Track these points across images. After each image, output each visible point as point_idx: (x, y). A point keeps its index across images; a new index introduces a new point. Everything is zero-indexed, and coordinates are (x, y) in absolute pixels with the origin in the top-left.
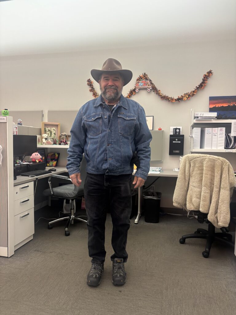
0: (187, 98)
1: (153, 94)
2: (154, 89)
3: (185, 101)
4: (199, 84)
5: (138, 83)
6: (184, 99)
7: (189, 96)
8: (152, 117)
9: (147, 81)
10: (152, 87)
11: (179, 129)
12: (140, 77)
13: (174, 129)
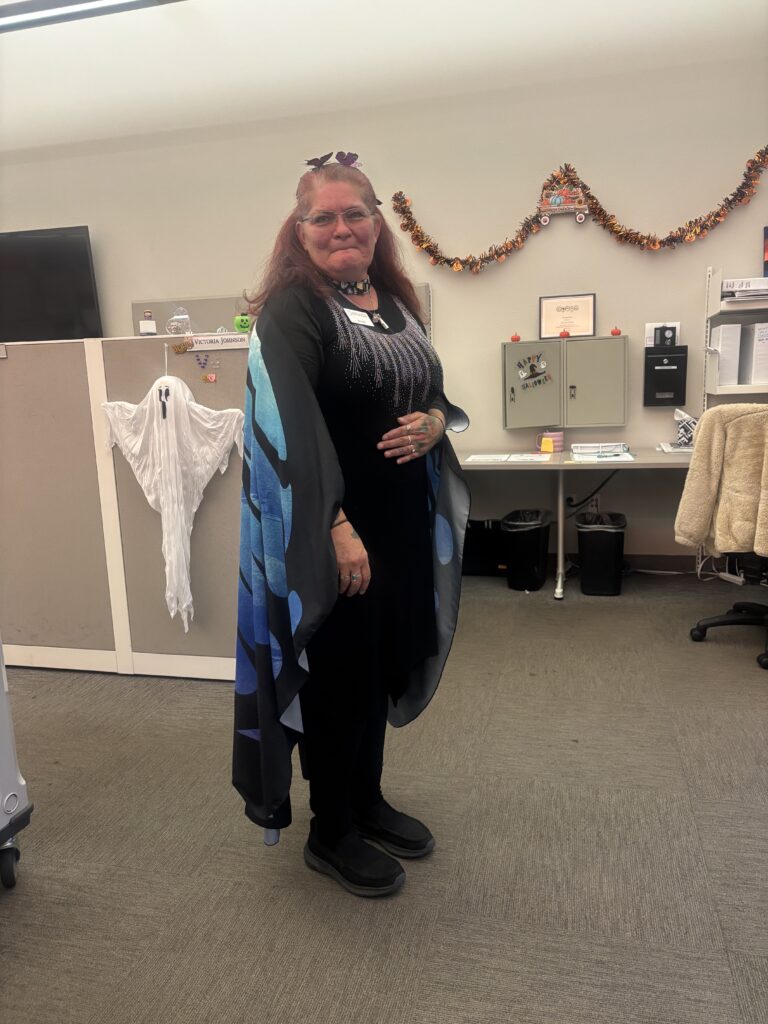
0: (697, 235)
1: (594, 228)
2: (598, 214)
3: (689, 243)
4: (735, 190)
5: (548, 196)
6: (687, 238)
7: (704, 227)
8: (591, 298)
9: (574, 190)
10: (590, 209)
11: (673, 329)
12: (554, 178)
13: (656, 329)
